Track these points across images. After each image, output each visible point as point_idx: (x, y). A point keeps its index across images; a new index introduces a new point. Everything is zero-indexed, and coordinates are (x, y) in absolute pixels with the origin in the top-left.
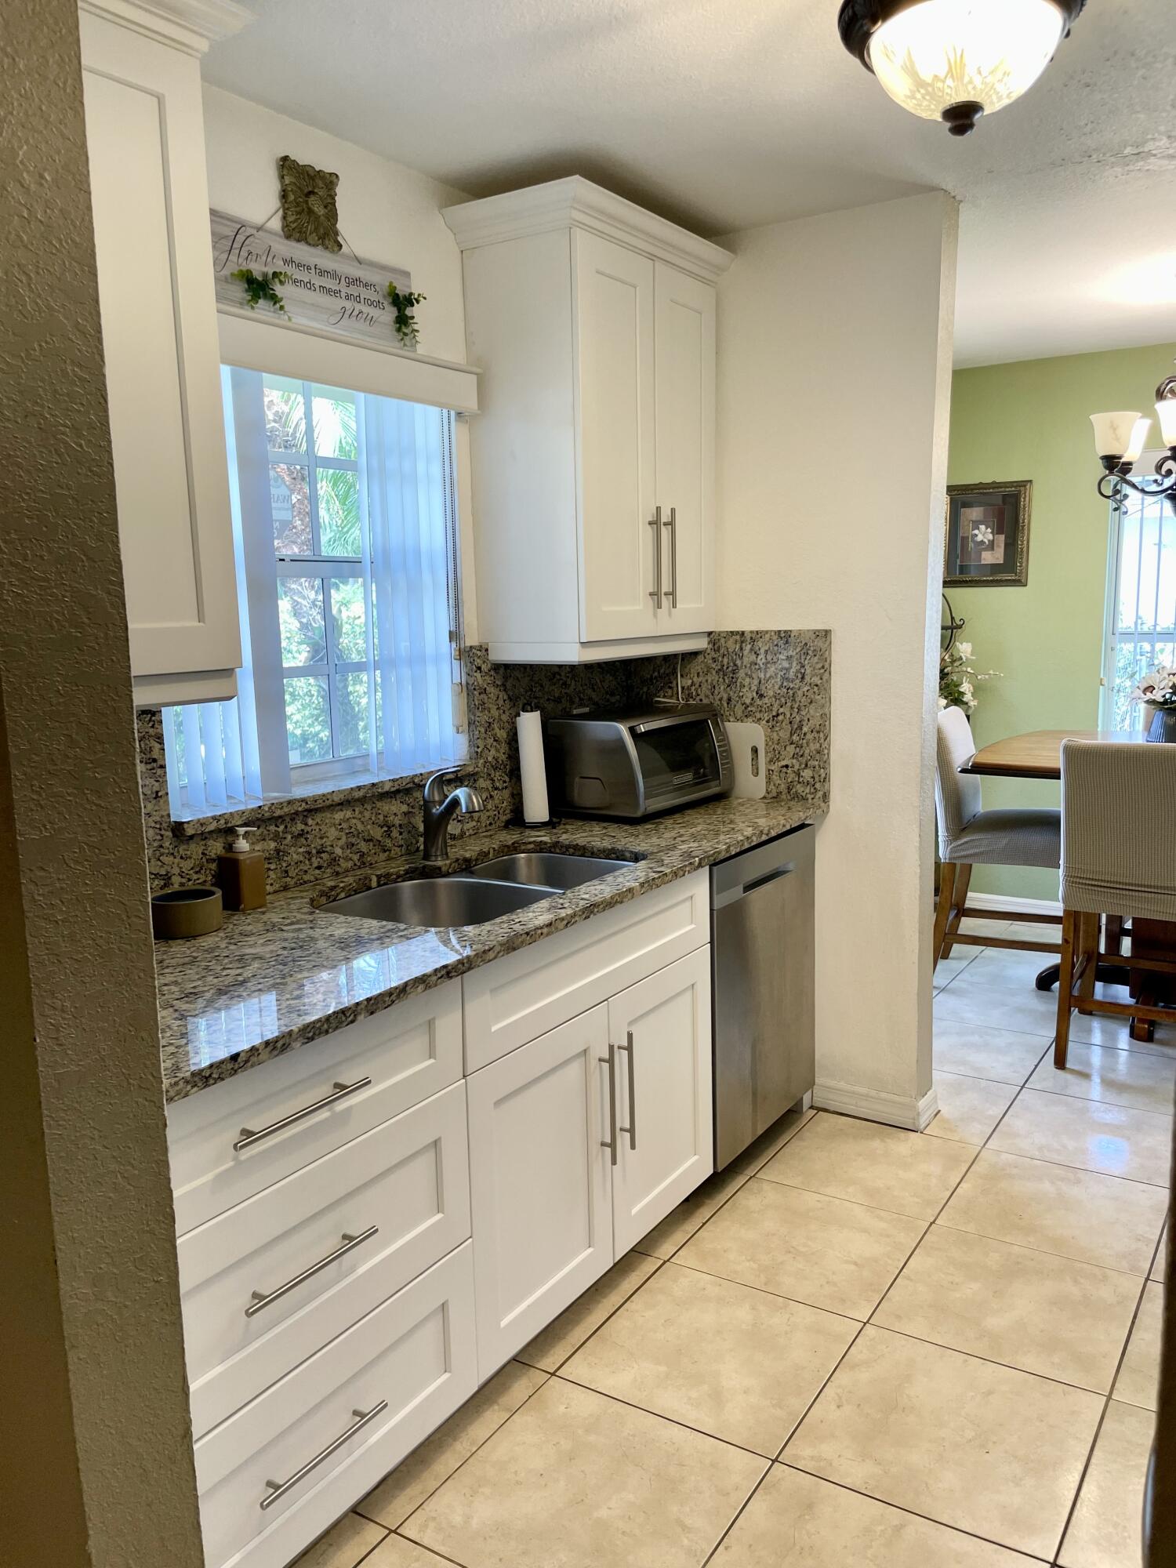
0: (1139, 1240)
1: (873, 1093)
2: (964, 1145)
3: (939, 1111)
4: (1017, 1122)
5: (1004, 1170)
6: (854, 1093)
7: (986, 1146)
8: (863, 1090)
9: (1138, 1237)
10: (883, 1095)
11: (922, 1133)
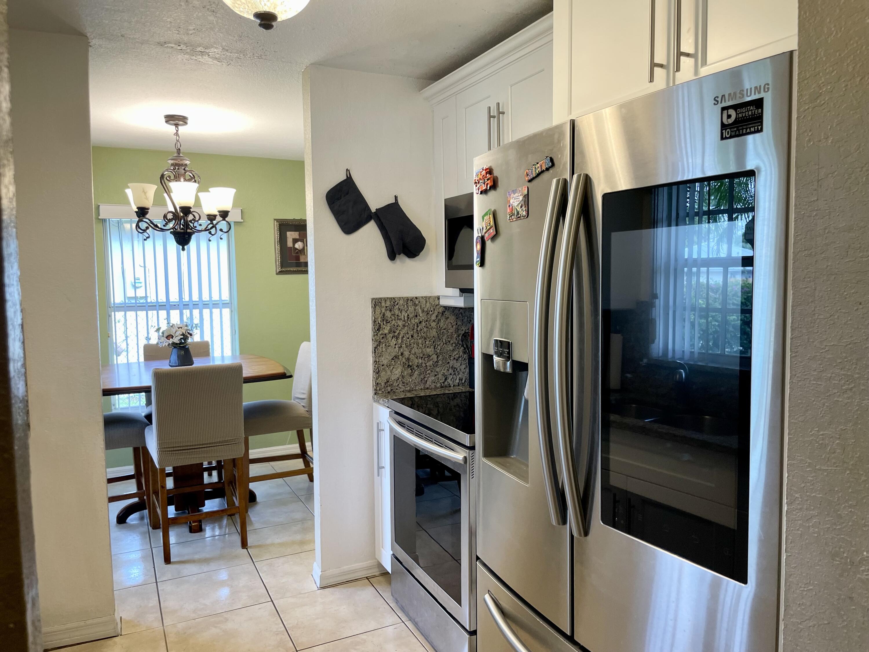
0: (278, 634)
1: (82, 624)
2: (152, 630)
3: (121, 617)
4: (169, 603)
5: (185, 633)
6: (67, 629)
7: (165, 625)
8: (75, 625)
9: (276, 633)
10: (89, 622)
11: (121, 635)
